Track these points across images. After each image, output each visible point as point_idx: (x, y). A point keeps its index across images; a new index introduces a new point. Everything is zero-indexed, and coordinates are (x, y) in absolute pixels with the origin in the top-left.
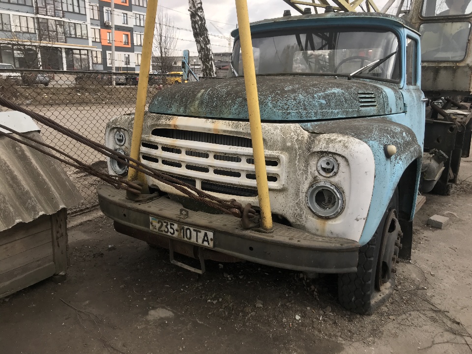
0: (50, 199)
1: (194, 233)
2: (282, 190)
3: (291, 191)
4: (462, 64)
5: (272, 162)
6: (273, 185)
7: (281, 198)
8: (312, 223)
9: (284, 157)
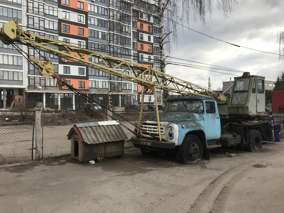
0: (122, 137)
1: (148, 143)
2: (164, 134)
3: (166, 134)
4: (244, 106)
5: (162, 129)
6: (162, 133)
7: (164, 136)
8: (169, 140)
9: (164, 128)
